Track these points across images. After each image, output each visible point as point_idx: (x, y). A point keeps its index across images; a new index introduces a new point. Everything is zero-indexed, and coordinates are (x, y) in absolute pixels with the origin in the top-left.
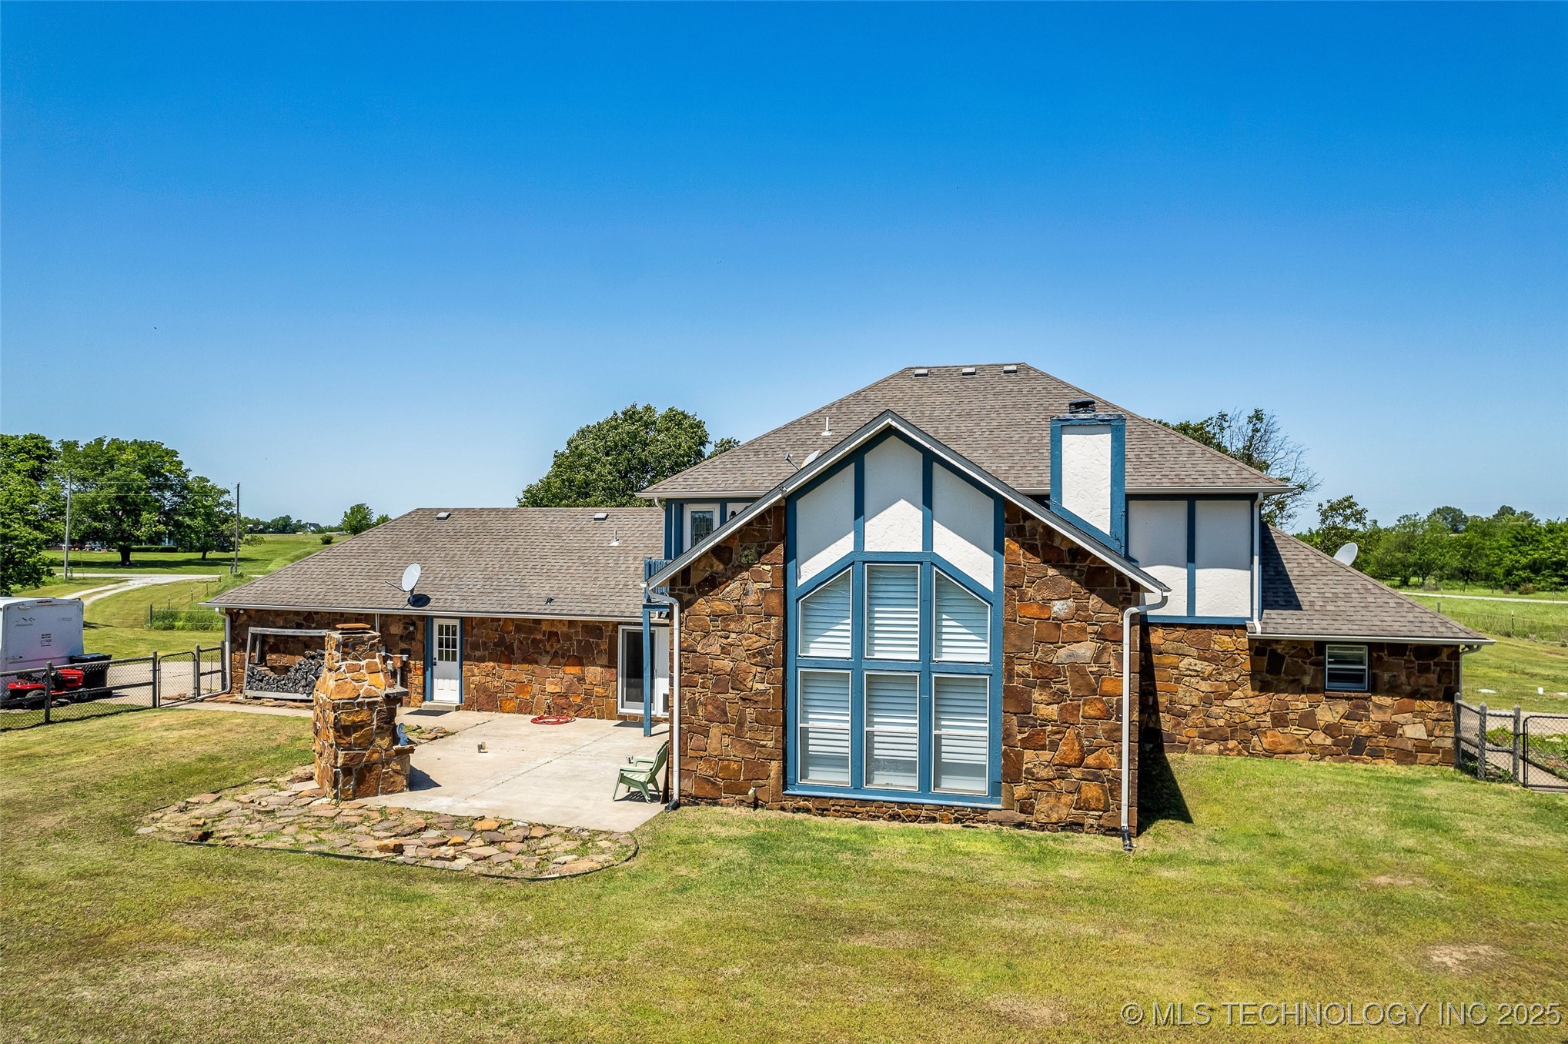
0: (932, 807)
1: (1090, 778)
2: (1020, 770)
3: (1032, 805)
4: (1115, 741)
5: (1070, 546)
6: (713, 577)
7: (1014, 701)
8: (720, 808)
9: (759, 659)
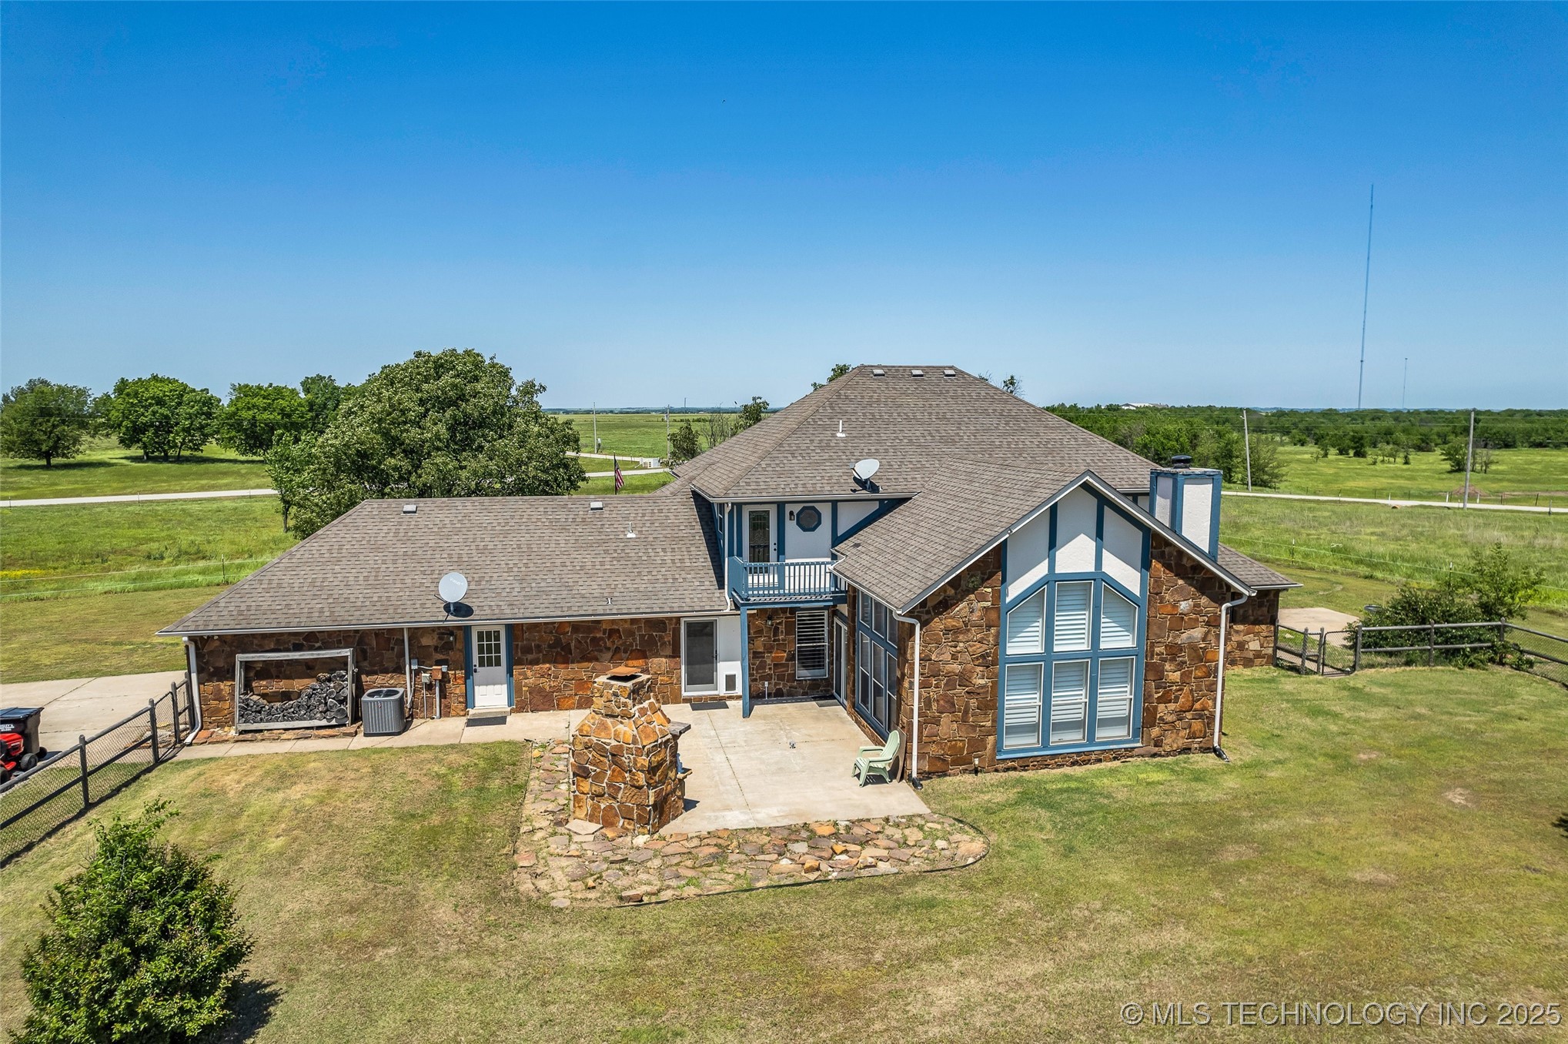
0: (1100, 752)
1: (1197, 717)
2: (1155, 718)
3: (1162, 740)
4: (1211, 692)
6: (946, 600)
7: (1154, 672)
8: (951, 778)
9: (981, 661)
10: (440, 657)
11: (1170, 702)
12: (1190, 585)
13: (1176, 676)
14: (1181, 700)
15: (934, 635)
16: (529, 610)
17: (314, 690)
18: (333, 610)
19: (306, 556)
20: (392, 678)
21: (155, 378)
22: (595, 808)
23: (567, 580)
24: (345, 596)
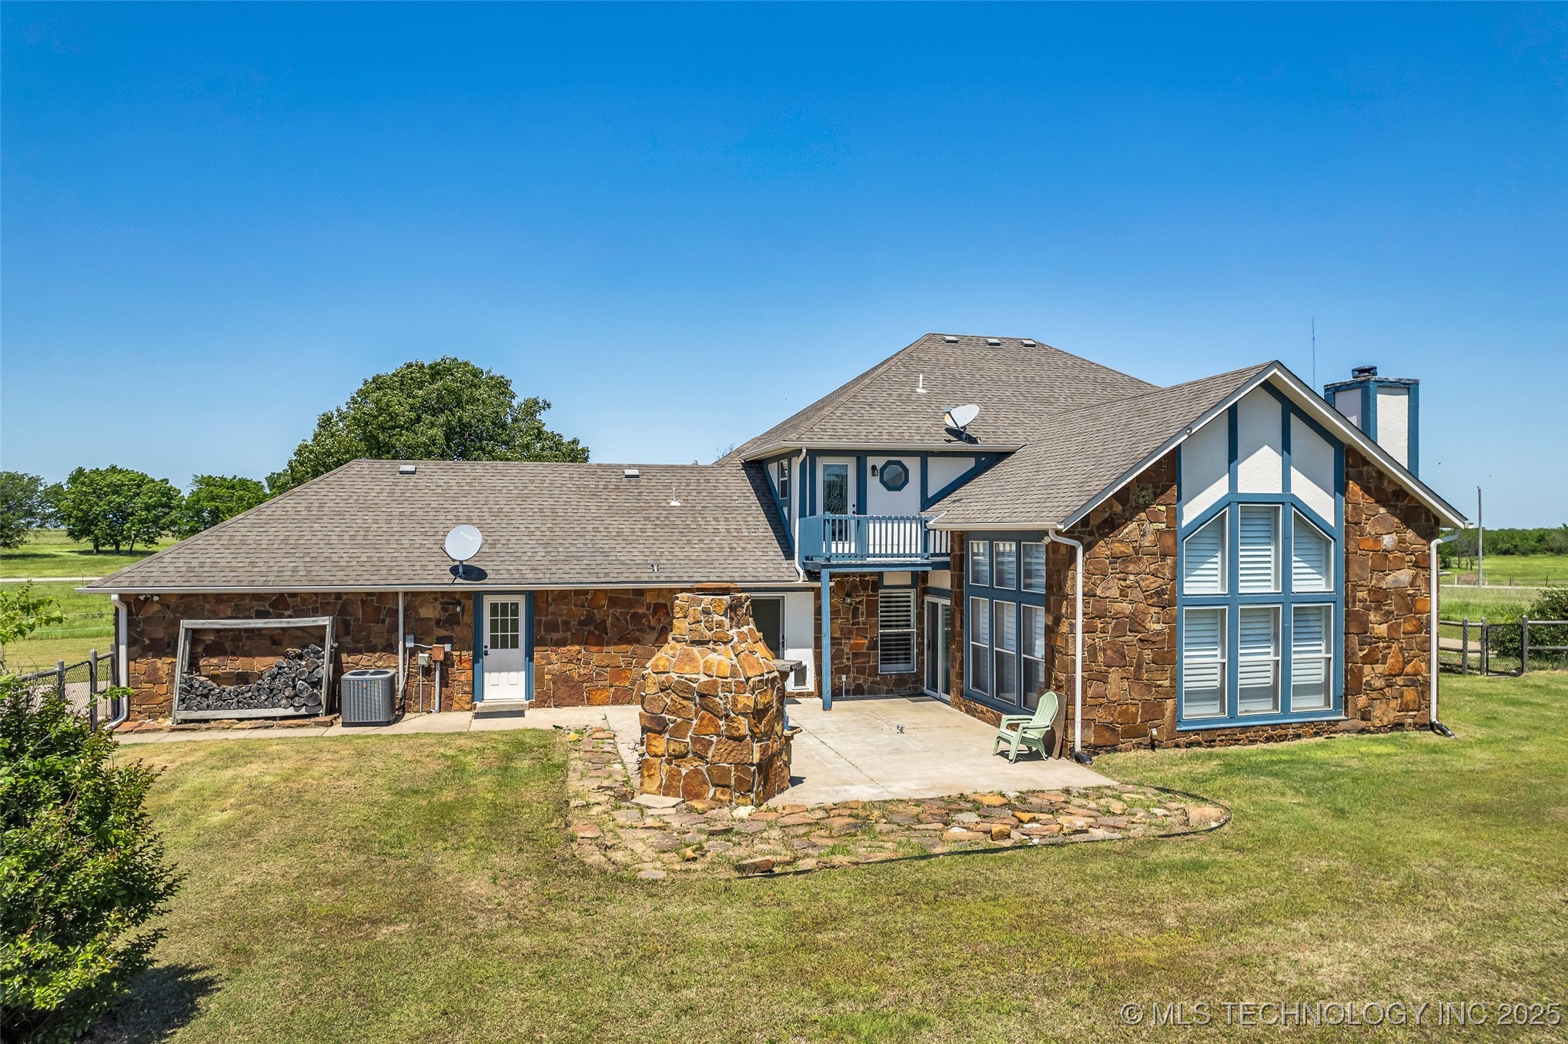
0: (1297, 725)
1: (1409, 684)
2: (1361, 683)
3: (1370, 712)
4: (1425, 651)
5: (1394, 488)
6: (1112, 519)
7: (1354, 623)
8: (1123, 754)
9: (1155, 599)
10: (443, 633)
11: (1377, 662)
12: (1394, 514)
13: (1382, 630)
14: (1390, 660)
15: (1100, 563)
16: (557, 575)
17: (280, 668)
18: (309, 569)
19: (279, 513)
20: (380, 658)
21: (113, 469)
22: (673, 776)
23: (601, 546)
24: (325, 555)
